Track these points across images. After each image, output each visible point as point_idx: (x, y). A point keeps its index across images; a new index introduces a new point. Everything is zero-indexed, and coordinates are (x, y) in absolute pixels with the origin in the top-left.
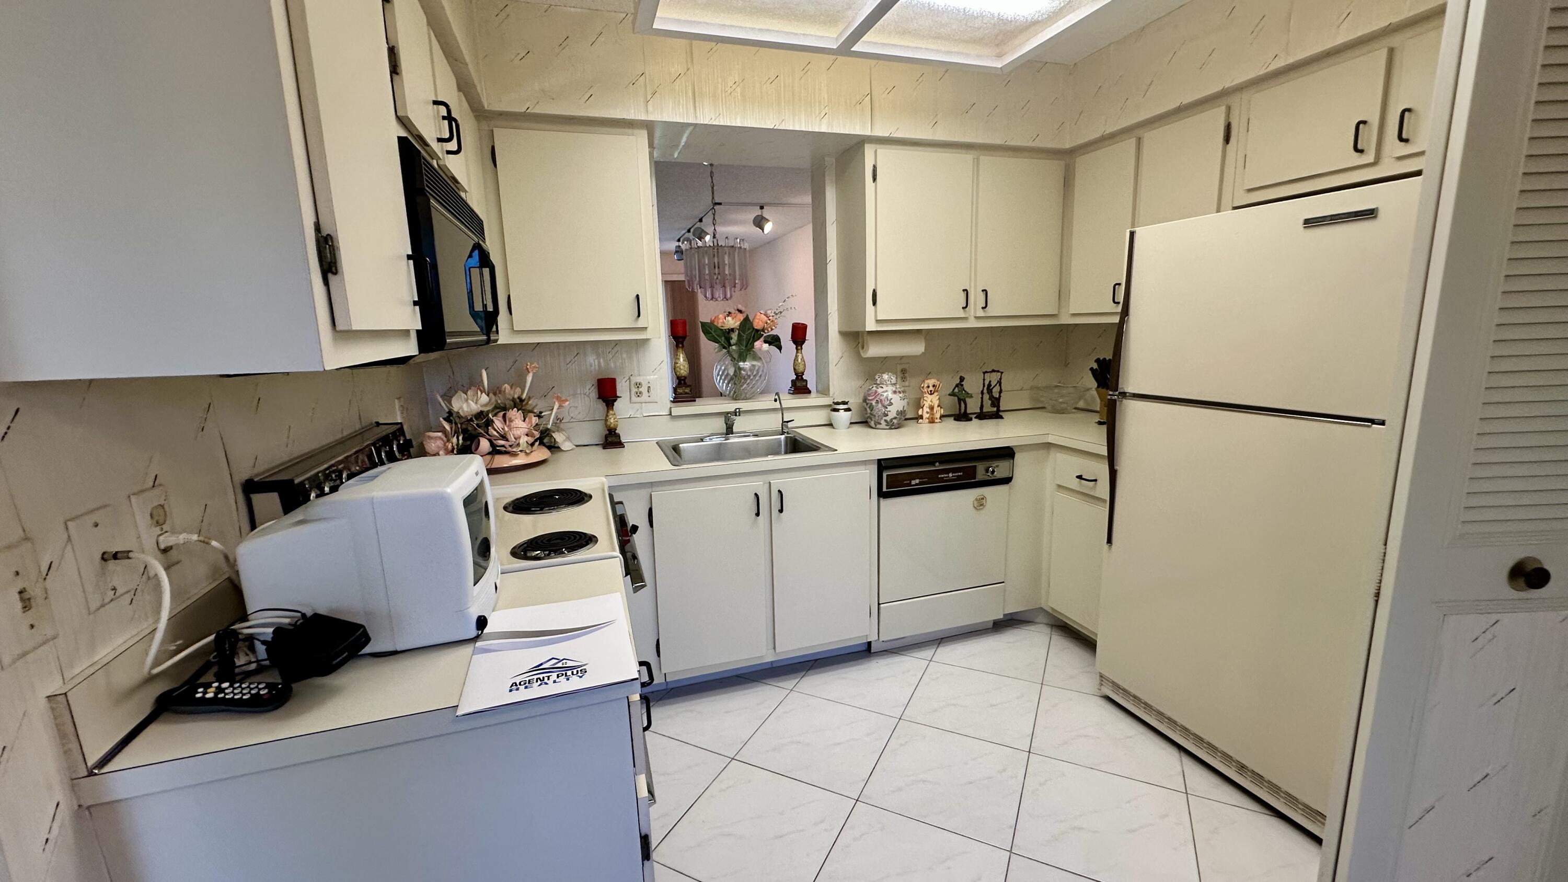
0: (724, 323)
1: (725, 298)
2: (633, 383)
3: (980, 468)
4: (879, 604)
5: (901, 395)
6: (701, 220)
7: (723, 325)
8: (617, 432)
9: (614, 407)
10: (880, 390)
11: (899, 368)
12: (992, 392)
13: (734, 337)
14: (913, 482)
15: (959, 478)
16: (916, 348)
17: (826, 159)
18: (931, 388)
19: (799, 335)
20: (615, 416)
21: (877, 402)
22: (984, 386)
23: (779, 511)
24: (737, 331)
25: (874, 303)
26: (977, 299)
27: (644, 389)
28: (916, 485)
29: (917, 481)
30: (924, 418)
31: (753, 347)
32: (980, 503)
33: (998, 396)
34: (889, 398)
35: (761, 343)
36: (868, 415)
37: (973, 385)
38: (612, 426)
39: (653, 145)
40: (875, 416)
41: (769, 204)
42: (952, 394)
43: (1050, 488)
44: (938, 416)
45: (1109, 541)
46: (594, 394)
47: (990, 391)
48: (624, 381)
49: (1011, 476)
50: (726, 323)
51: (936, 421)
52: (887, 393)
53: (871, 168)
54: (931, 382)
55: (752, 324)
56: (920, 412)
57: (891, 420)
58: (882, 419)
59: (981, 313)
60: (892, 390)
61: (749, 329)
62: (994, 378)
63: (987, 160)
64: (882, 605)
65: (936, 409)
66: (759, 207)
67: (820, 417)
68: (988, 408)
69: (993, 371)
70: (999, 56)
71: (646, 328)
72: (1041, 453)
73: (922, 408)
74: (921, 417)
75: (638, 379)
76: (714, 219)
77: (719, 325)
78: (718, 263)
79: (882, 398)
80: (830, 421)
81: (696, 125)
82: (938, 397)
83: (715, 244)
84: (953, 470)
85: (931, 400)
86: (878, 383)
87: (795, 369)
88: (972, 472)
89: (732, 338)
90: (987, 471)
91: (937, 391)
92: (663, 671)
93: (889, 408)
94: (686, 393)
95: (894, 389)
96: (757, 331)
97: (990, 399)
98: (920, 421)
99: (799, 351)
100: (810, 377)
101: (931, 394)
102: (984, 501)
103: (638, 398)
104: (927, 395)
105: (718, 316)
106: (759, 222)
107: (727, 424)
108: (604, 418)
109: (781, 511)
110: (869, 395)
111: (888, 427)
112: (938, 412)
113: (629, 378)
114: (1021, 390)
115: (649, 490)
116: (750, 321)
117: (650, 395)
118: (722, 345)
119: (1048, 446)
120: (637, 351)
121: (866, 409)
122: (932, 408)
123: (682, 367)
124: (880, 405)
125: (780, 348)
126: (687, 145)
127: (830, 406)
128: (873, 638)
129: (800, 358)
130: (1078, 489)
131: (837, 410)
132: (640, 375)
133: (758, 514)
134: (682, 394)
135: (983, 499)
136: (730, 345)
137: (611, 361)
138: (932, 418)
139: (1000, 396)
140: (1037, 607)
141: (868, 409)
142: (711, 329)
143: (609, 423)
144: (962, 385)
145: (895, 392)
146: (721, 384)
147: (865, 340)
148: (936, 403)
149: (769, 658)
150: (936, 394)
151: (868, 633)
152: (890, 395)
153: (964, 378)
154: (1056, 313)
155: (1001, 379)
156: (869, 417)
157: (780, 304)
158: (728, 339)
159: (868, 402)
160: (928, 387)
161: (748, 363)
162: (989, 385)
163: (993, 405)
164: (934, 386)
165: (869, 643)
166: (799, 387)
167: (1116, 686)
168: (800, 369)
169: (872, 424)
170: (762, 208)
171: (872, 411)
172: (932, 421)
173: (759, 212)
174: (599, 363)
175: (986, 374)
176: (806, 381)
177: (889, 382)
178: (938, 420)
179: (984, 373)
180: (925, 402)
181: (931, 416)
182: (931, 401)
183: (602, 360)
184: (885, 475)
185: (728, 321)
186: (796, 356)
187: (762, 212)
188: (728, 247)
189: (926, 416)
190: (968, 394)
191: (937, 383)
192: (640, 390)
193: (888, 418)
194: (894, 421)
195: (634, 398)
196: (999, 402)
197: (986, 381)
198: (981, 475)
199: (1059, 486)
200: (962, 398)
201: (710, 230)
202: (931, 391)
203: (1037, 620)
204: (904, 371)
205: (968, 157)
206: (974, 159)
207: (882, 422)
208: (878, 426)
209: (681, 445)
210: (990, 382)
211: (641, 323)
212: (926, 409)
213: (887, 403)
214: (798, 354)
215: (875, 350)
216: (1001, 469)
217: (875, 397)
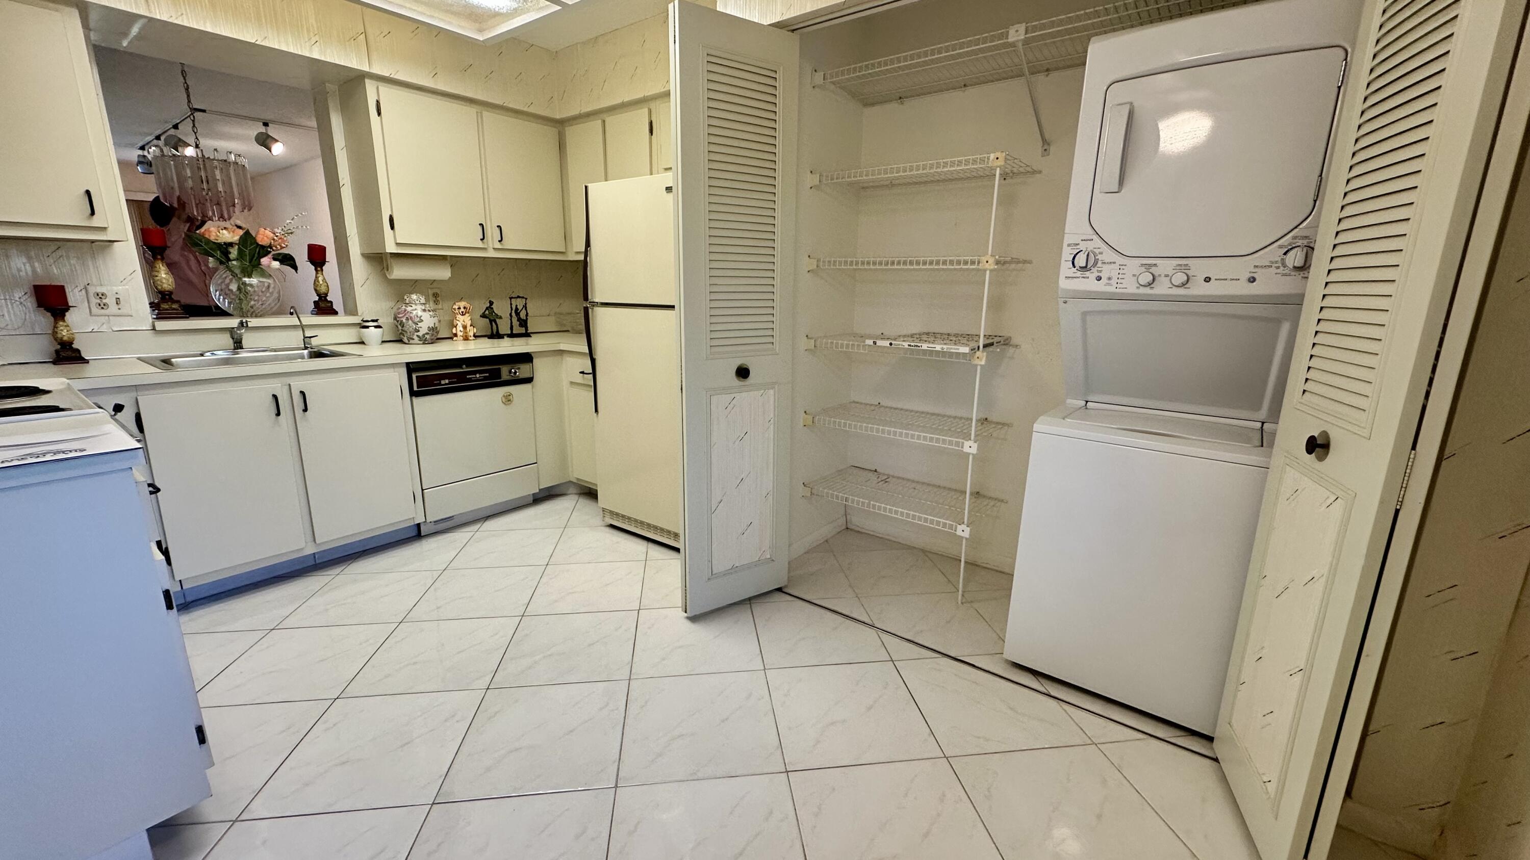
0: (218, 236)
1: (222, 217)
2: (91, 294)
3: (505, 371)
4: (423, 490)
5: (431, 313)
6: (176, 127)
7: (218, 238)
8: (73, 346)
9: (66, 318)
10: (409, 309)
11: (431, 292)
12: (519, 315)
13: (234, 253)
14: (443, 382)
15: (485, 378)
16: (443, 273)
17: (327, 84)
18: (462, 310)
19: (317, 256)
20: (68, 328)
21: (407, 319)
22: (512, 309)
23: (303, 410)
24: (237, 247)
25: (392, 227)
26: (492, 234)
27: (110, 300)
28: (446, 384)
29: (447, 381)
30: (458, 336)
31: (259, 264)
32: (508, 399)
33: (525, 318)
34: (419, 316)
35: (269, 260)
36: (400, 331)
37: (502, 308)
38: (65, 338)
39: (88, 26)
40: (406, 332)
41: (274, 122)
42: (483, 316)
43: (565, 384)
44: (471, 334)
45: (596, 410)
46: (30, 303)
47: (517, 314)
48: (76, 290)
49: (532, 376)
50: (221, 236)
51: (470, 338)
52: (416, 311)
53: (375, 103)
54: (462, 304)
55: (254, 239)
56: (454, 331)
57: (424, 335)
58: (413, 334)
59: (498, 246)
60: (421, 308)
61: (251, 244)
62: (520, 303)
63: (487, 115)
64: (425, 491)
65: (469, 328)
66: (262, 124)
67: (350, 335)
68: (517, 330)
69: (519, 297)
70: (481, 31)
71: (105, 228)
72: (557, 358)
73: (456, 327)
74: (456, 335)
75: (100, 290)
76: (194, 126)
77: (212, 238)
78: (207, 177)
79: (411, 315)
80: (361, 339)
81: (151, 20)
82: (469, 318)
83: (200, 155)
84: (480, 372)
85: (462, 321)
86: (407, 302)
87: (316, 290)
88: (498, 373)
89: (230, 253)
90: (510, 372)
91: (468, 313)
92: (177, 579)
93: (420, 324)
94: (174, 309)
95: (423, 308)
96: (263, 247)
97: (518, 320)
98: (455, 338)
99: (320, 272)
100: (335, 297)
101: (463, 315)
102: (511, 397)
103: (103, 311)
104: (460, 316)
105: (209, 229)
106: (265, 141)
107: (233, 339)
108: (50, 332)
109: (305, 410)
110: (399, 313)
111: (421, 342)
112: (471, 332)
113: (85, 288)
114: (548, 316)
115: (134, 394)
116: (252, 236)
117: (120, 307)
118: (218, 259)
119: (561, 352)
120: (93, 257)
121: (397, 326)
122: (465, 327)
123: (164, 281)
124: (410, 322)
125: (295, 267)
126: (138, 37)
127: (359, 324)
128: (420, 519)
129: (320, 279)
130: (582, 382)
131: (367, 327)
132: (101, 285)
133: (278, 414)
134: (167, 310)
135: (510, 395)
136: (229, 260)
137: (53, 266)
138: (466, 336)
139: (527, 319)
140: (568, 480)
141: (399, 326)
142: (201, 242)
143: (59, 336)
144: (492, 308)
145: (424, 310)
146: (221, 300)
147: (389, 263)
148: (469, 323)
149: (310, 550)
150: (467, 315)
151: (414, 516)
152: (420, 313)
153: (493, 303)
154: (565, 251)
155: (526, 304)
156: (401, 333)
157: (288, 221)
158: (226, 254)
159: (398, 319)
160: (459, 308)
161: (255, 280)
162: (517, 309)
163: (521, 325)
164: (465, 308)
165: (418, 525)
166: (323, 307)
167: (611, 513)
168: (323, 289)
169: (405, 340)
170: (266, 124)
171: (403, 327)
172: (466, 338)
173: (262, 129)
174: (33, 267)
175: (512, 300)
176: (331, 302)
177: (418, 302)
178: (472, 338)
179: (511, 298)
180: (457, 322)
181: (465, 334)
182: (464, 321)
183: (36, 264)
184: (414, 376)
185: (223, 234)
186: (316, 277)
187: (266, 130)
188: (218, 160)
189: (460, 334)
190: (497, 315)
191: (468, 306)
192: (104, 301)
193: (420, 334)
194: (426, 336)
195: (95, 310)
196: (527, 323)
197: (513, 306)
198: (505, 376)
199: (572, 383)
200: (492, 318)
201: (191, 140)
202: (462, 312)
203: (569, 492)
204: (435, 295)
205: (472, 110)
206: (477, 112)
207: (415, 337)
208: (411, 341)
209: (173, 360)
210: (516, 306)
211: (96, 222)
212: (460, 328)
213: (417, 320)
214: (318, 275)
215: (400, 272)
216: (523, 371)
217: (405, 315)
